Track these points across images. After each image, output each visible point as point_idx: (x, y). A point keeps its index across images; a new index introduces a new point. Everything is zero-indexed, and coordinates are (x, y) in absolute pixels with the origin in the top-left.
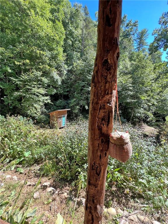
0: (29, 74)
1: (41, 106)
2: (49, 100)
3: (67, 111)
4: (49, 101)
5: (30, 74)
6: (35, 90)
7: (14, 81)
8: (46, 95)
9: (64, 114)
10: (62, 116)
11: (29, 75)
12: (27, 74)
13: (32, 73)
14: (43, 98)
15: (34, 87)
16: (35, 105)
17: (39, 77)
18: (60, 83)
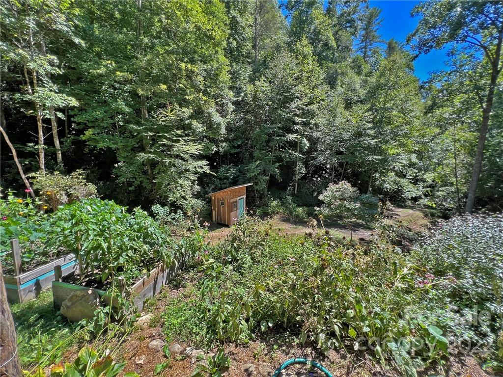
0: (164, 112)
1: (193, 181)
2: (206, 167)
3: (245, 188)
4: (207, 170)
5: (167, 112)
6: (180, 147)
7: (136, 130)
8: (200, 157)
9: (241, 195)
10: (238, 198)
11: (167, 116)
12: (161, 113)
13: (171, 111)
14: (195, 164)
15: (178, 141)
16: (180, 181)
17: (187, 119)
18: (223, 131)
